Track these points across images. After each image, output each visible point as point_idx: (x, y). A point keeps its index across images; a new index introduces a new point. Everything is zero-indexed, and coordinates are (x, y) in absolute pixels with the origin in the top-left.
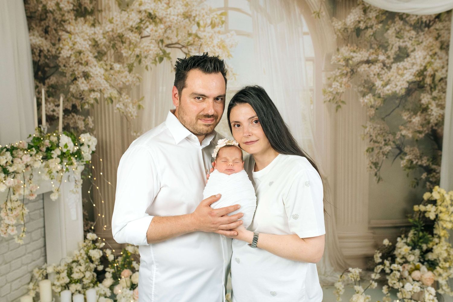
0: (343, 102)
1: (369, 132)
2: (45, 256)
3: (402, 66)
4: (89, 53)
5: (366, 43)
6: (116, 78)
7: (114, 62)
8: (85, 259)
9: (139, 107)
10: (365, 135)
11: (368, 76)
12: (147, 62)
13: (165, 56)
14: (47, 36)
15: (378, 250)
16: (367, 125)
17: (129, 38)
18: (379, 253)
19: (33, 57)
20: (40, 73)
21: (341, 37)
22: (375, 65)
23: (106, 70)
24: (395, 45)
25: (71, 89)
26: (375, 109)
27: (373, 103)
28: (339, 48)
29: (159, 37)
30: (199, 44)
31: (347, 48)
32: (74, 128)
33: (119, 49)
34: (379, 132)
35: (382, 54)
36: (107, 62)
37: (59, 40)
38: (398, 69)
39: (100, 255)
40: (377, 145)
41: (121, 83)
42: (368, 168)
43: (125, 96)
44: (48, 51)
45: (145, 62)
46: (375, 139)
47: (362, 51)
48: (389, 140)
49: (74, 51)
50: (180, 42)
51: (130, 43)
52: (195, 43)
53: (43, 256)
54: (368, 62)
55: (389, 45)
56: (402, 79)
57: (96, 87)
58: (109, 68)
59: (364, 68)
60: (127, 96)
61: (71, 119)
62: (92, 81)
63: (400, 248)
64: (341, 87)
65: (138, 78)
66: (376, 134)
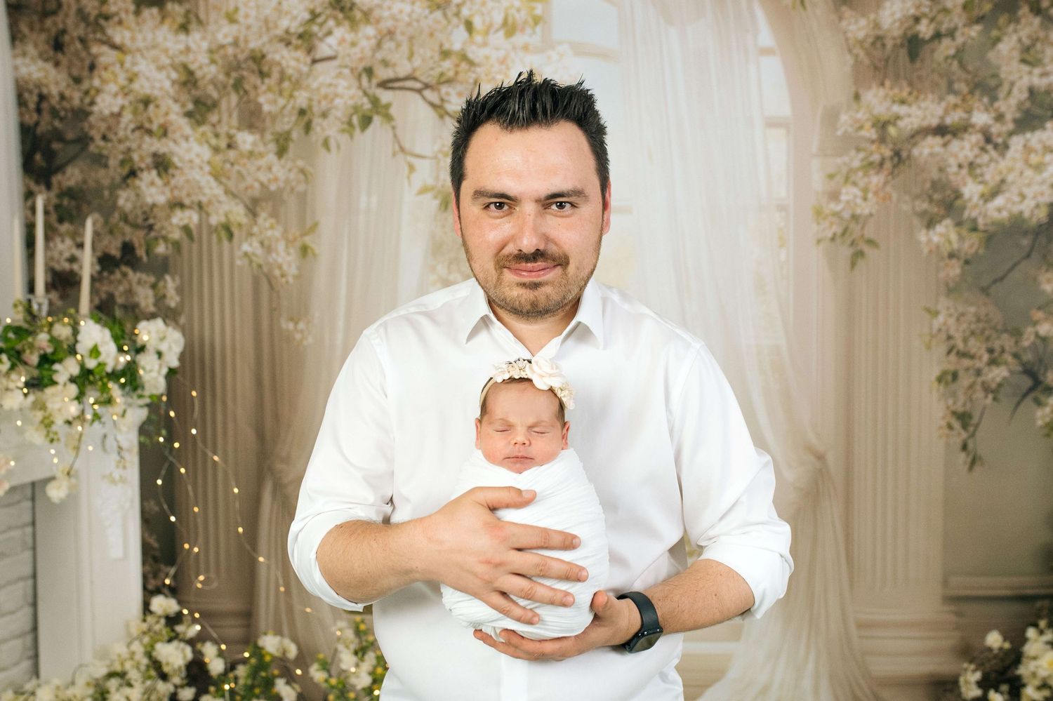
0: (870, 242)
1: (943, 328)
2: (36, 657)
3: (1040, 141)
4: (170, 102)
5: (936, 77)
6: (244, 171)
7: (239, 129)
8: (143, 668)
9: (305, 250)
10: (933, 336)
11: (941, 170)
12: (327, 128)
13: (378, 113)
14: (60, 56)
15: (971, 662)
16: (940, 307)
17: (279, 64)
18: (974, 671)
19: (21, 114)
20: (38, 157)
21: (867, 61)
22: (962, 139)
23: (216, 150)
24: (1018, 84)
25: (121, 202)
26: (962, 262)
27: (955, 246)
28: (861, 91)
29: (361, 59)
30: (471, 81)
31: (882, 92)
32: (125, 307)
33: (252, 94)
34: (973, 326)
35: (982, 108)
36: (218, 127)
37: (92, 67)
38: (1028, 149)
39: (185, 657)
40: (966, 362)
41: (257, 185)
42: (941, 428)
43: (265, 220)
44: (62, 97)
45: (323, 129)
46: (960, 346)
47: (924, 100)
48: (1003, 351)
49: (131, 98)
50: (417, 74)
51: (283, 77)
52: (461, 77)
53: (30, 658)
54: (941, 130)
55: (1000, 85)
56: (1038, 178)
57: (188, 195)
58: (223, 143)
59: (932, 147)
60: (272, 221)
61: (120, 282)
62: (179, 180)
63: (1035, 658)
64: (865, 199)
65: (302, 171)
66: (964, 331)
